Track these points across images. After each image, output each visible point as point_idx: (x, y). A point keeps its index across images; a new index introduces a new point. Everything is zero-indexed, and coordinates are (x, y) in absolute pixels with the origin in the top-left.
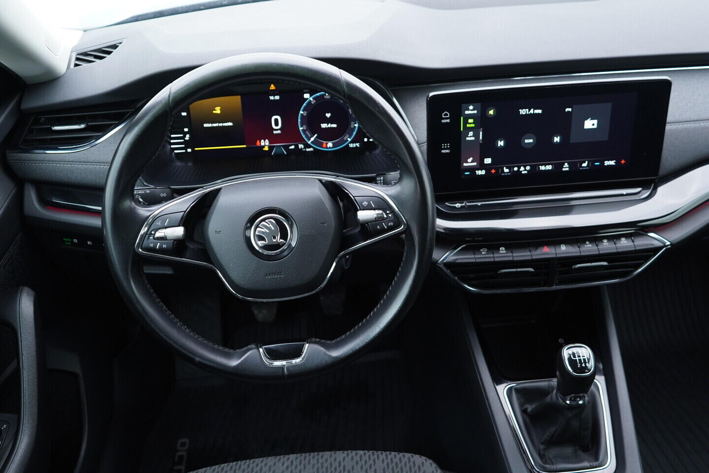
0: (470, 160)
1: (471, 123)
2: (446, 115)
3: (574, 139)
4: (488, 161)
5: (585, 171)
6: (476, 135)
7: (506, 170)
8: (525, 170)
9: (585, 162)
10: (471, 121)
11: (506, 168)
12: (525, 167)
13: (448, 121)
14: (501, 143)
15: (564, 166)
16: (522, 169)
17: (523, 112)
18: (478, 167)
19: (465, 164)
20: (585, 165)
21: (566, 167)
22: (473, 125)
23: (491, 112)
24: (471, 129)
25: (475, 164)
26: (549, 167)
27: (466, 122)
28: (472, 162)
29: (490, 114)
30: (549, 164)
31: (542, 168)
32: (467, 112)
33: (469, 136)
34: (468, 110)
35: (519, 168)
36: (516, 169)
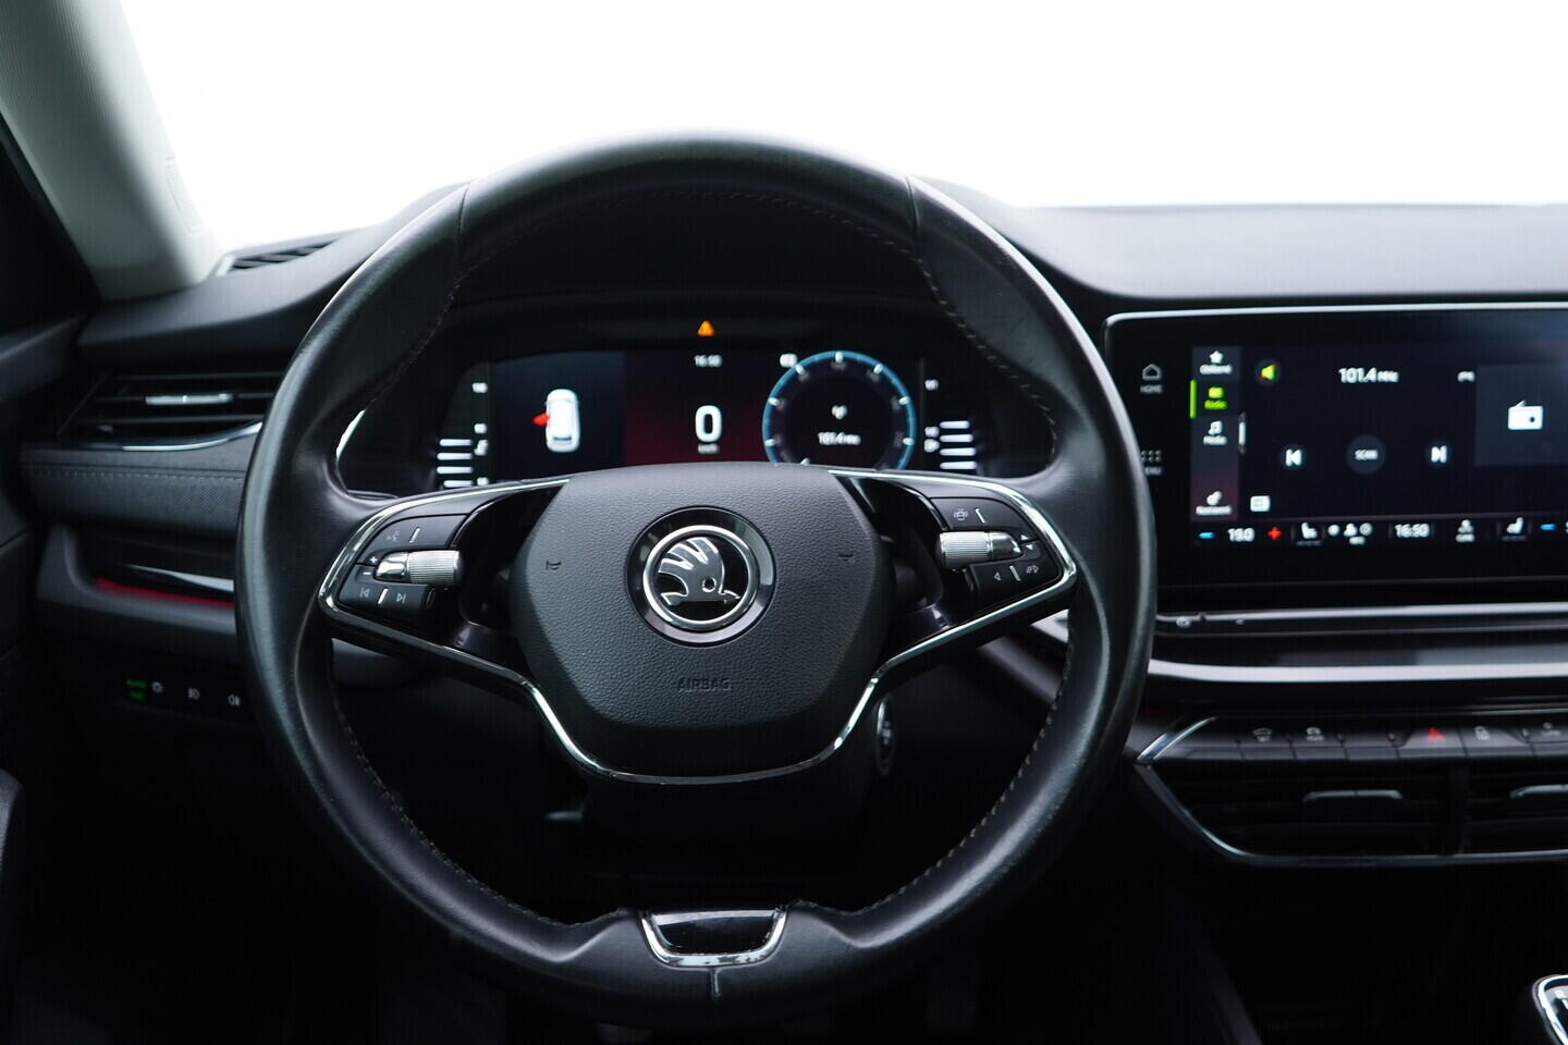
0: (1214, 498)
1: (1215, 400)
2: (1152, 373)
3: (1482, 457)
4: (1260, 504)
5: (1514, 544)
6: (1231, 432)
7: (1308, 532)
8: (1359, 534)
9: (1515, 522)
10: (1215, 392)
11: (1310, 527)
12: (1358, 525)
13: (1157, 389)
14: (1294, 458)
15: (1460, 530)
16: (1350, 530)
17: (1350, 375)
18: (1235, 519)
19: (1201, 510)
20: (1516, 527)
21: (1466, 533)
22: (1220, 405)
23: (1268, 373)
24: (1215, 415)
25: (1226, 510)
26: (1422, 530)
27: (1203, 396)
28: (1220, 504)
29: (1266, 379)
30: (1421, 522)
31: (1403, 531)
32: (1205, 369)
33: (1211, 432)
34: (1209, 362)
35: (1343, 528)
36: (1334, 530)
